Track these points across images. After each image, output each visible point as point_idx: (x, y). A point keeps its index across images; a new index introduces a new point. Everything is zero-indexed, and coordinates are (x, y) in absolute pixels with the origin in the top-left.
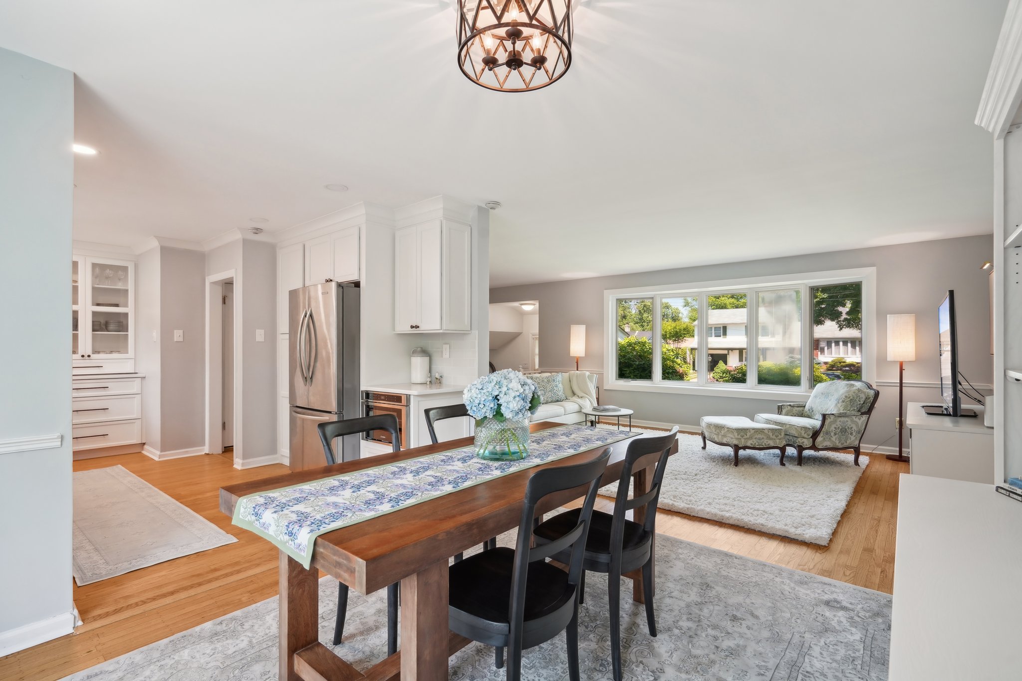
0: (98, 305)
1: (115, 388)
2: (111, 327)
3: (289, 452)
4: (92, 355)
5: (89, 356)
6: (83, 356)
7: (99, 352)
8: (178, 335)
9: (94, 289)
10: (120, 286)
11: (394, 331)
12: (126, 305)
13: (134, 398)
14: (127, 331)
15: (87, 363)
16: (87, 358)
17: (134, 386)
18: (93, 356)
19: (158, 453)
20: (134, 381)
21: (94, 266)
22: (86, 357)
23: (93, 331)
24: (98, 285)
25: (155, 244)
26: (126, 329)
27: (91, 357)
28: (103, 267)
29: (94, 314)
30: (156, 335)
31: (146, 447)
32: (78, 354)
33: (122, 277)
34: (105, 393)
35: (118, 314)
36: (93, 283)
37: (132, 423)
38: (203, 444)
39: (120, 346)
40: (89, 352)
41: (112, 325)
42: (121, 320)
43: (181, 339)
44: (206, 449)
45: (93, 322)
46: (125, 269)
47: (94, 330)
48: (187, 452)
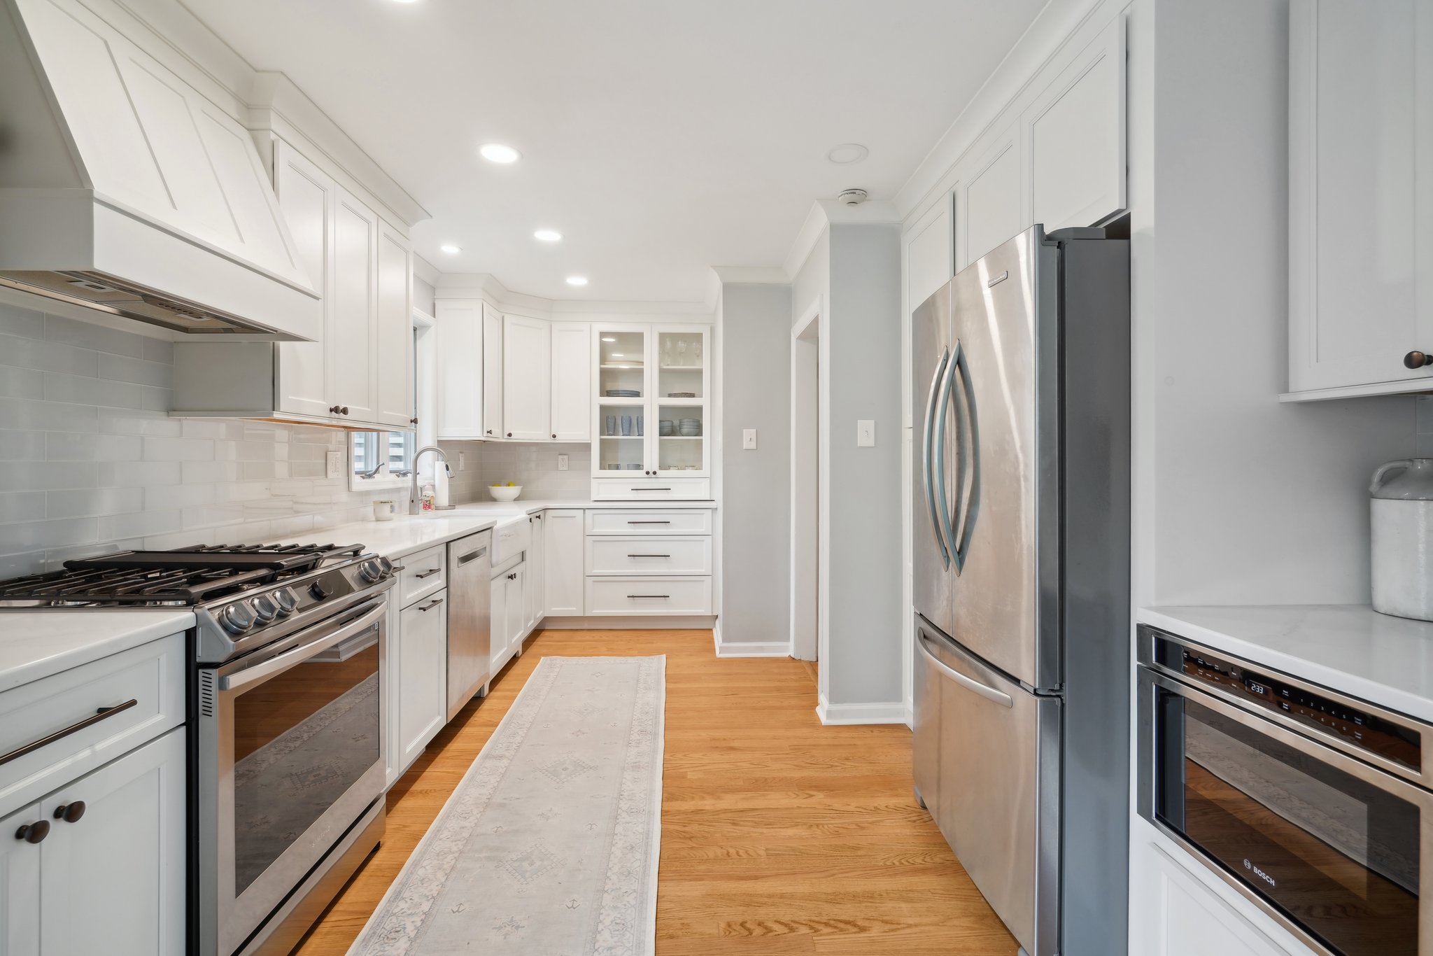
1: (680, 524)
5: (655, 473)
6: (648, 473)
7: (669, 468)
8: (748, 438)
9: (662, 372)
13: (703, 541)
16: (653, 476)
18: (660, 473)
20: (703, 514)
21: (663, 337)
28: (676, 337)
29: (663, 409)
32: (643, 469)
37: (700, 581)
40: (656, 468)
41: (685, 426)
43: (753, 445)
46: (698, 337)
47: (661, 434)
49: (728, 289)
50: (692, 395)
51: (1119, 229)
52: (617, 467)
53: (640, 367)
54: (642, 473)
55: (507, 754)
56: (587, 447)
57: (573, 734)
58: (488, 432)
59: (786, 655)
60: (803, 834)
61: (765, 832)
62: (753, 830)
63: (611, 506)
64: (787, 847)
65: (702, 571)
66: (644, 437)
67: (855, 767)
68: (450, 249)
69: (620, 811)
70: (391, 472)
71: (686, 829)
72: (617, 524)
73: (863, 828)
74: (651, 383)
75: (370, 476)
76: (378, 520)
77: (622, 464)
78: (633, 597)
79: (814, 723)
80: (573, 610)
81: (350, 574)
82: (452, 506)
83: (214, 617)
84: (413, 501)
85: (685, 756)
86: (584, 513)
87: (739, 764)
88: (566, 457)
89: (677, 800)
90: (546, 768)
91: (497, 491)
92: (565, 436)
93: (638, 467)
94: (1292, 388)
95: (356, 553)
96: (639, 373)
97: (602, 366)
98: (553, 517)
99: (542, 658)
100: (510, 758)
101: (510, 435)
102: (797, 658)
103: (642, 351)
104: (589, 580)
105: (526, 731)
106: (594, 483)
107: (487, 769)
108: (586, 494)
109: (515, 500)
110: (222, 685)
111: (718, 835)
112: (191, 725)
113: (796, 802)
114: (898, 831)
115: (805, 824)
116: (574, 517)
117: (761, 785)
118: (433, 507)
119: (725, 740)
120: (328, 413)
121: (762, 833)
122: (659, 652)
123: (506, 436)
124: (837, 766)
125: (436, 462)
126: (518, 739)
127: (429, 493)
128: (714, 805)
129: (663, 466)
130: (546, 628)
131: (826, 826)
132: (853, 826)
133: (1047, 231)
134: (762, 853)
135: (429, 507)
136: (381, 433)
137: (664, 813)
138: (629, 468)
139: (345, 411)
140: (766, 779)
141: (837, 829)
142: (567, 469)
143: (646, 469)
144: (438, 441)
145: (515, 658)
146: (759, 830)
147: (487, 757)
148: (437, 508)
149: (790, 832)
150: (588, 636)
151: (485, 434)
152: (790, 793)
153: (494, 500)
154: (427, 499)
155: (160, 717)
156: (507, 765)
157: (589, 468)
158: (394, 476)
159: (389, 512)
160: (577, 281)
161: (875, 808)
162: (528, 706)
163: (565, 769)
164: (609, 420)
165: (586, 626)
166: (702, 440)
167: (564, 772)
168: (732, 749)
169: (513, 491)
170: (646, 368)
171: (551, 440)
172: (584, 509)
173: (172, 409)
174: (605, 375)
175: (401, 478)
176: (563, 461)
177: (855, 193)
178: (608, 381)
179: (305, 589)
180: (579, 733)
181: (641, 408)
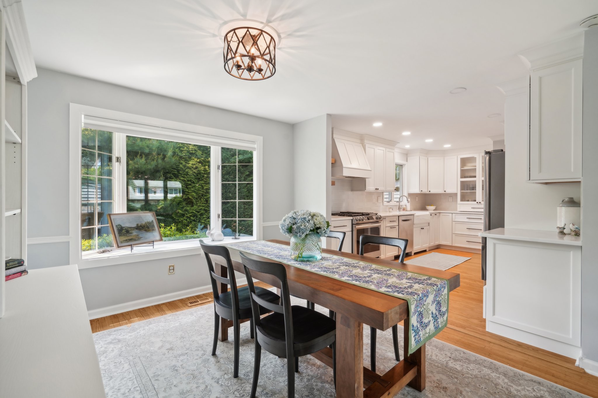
53: (475, 168)
54: (475, 203)
66: (476, 191)
70: (395, 201)
80: (449, 243)
81: (374, 217)
83: (354, 218)
86: (452, 214)
92: (449, 191)
93: (475, 201)
95: (376, 214)
96: (475, 170)
98: (442, 215)
101: (430, 191)
104: (454, 235)
106: (458, 206)
110: (355, 227)
112: (352, 231)
127: (405, 207)
130: (441, 248)
138: (472, 201)
139: (378, 189)
142: (452, 201)
143: (477, 201)
145: (425, 251)
155: (349, 229)
164: (464, 186)
166: (476, 192)
171: (444, 192)
173: (352, 190)
178: (464, 174)
179: (366, 218)
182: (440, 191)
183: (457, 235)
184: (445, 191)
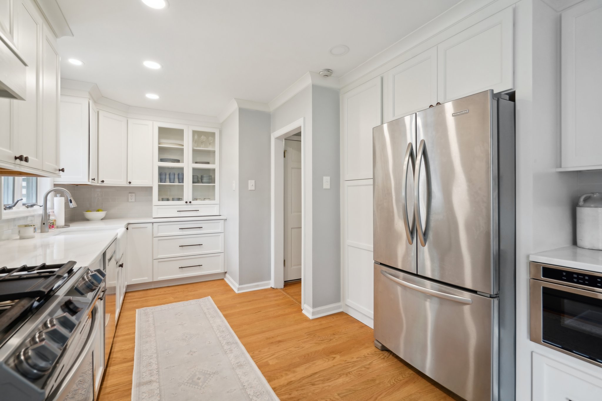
0: (196, 163)
1: (207, 228)
2: (205, 180)
3: (373, 313)
4: (192, 202)
5: (190, 202)
6: (186, 202)
7: (196, 199)
8: (251, 185)
9: (194, 151)
10: (210, 149)
11: (561, 167)
12: (214, 163)
14: (214, 183)
15: (189, 207)
17: (219, 227)
19: (237, 285)
21: (194, 132)
22: (188, 203)
23: (193, 183)
24: (196, 147)
25: (234, 107)
26: (213, 181)
27: (192, 203)
29: (194, 169)
30: (235, 185)
31: (227, 275)
33: (212, 142)
34: (200, 231)
35: (208, 170)
36: (193, 146)
38: (269, 279)
39: (209, 194)
40: (191, 200)
42: (211, 175)
43: (253, 188)
44: (271, 284)
45: (193, 176)
46: (213, 134)
48: (258, 286)
49: (242, 111)
50: (208, 163)
51: (512, 96)
52: (168, 200)
54: (183, 202)
55: (152, 378)
56: (151, 188)
57: (188, 354)
58: (92, 179)
59: (269, 287)
60: (347, 380)
61: (330, 384)
62: (323, 385)
63: (167, 221)
64: (346, 390)
65: (219, 251)
67: (340, 337)
68: (75, 62)
69: (251, 397)
71: (292, 396)
72: (174, 230)
73: (368, 368)
74: (188, 155)
75: (10, 208)
76: (22, 238)
77: (171, 198)
78: (182, 268)
79: (306, 319)
82: (67, 225)
84: (44, 224)
85: (260, 351)
87: (290, 349)
88: (134, 194)
89: (275, 380)
90: (186, 381)
91: (90, 215)
92: (136, 183)
94: (563, 165)
97: (160, 145)
99: (137, 310)
100: (158, 381)
102: (275, 288)
103: (182, 139)
105: (156, 360)
106: (154, 208)
107: (145, 393)
108: (150, 215)
109: (102, 219)
111: (310, 394)
113: (331, 363)
114: (382, 366)
115: (343, 374)
116: (147, 227)
117: (308, 358)
118: (55, 226)
119: (273, 337)
120: (13, 161)
121: (329, 386)
122: (205, 295)
123: (100, 182)
124: (333, 339)
125: (55, 198)
126: (154, 366)
128: (295, 376)
129: (195, 199)
131: (353, 372)
132: (363, 369)
133: (495, 92)
134: (338, 397)
135: (53, 227)
136: (39, 178)
137: (274, 389)
140: (308, 355)
141: (359, 372)
144: (54, 184)
146: (326, 384)
147: (139, 385)
148: (57, 227)
149: (340, 381)
150: (157, 292)
151: (90, 180)
152: (324, 359)
153: (87, 220)
154: (51, 222)
156: (158, 386)
157: (151, 200)
158: (24, 207)
159: (33, 232)
160: (152, 96)
161: (364, 356)
162: (147, 342)
163: (199, 379)
165: (153, 287)
167: (199, 381)
168: (280, 342)
169: (102, 214)
170: (185, 148)
171: (128, 185)
172: (153, 223)
174: (161, 150)
175: (30, 209)
176: (132, 198)
177: (329, 71)
180: (191, 353)
181: (182, 169)
182: (122, 182)
183: (162, 260)
184: (130, 183)
